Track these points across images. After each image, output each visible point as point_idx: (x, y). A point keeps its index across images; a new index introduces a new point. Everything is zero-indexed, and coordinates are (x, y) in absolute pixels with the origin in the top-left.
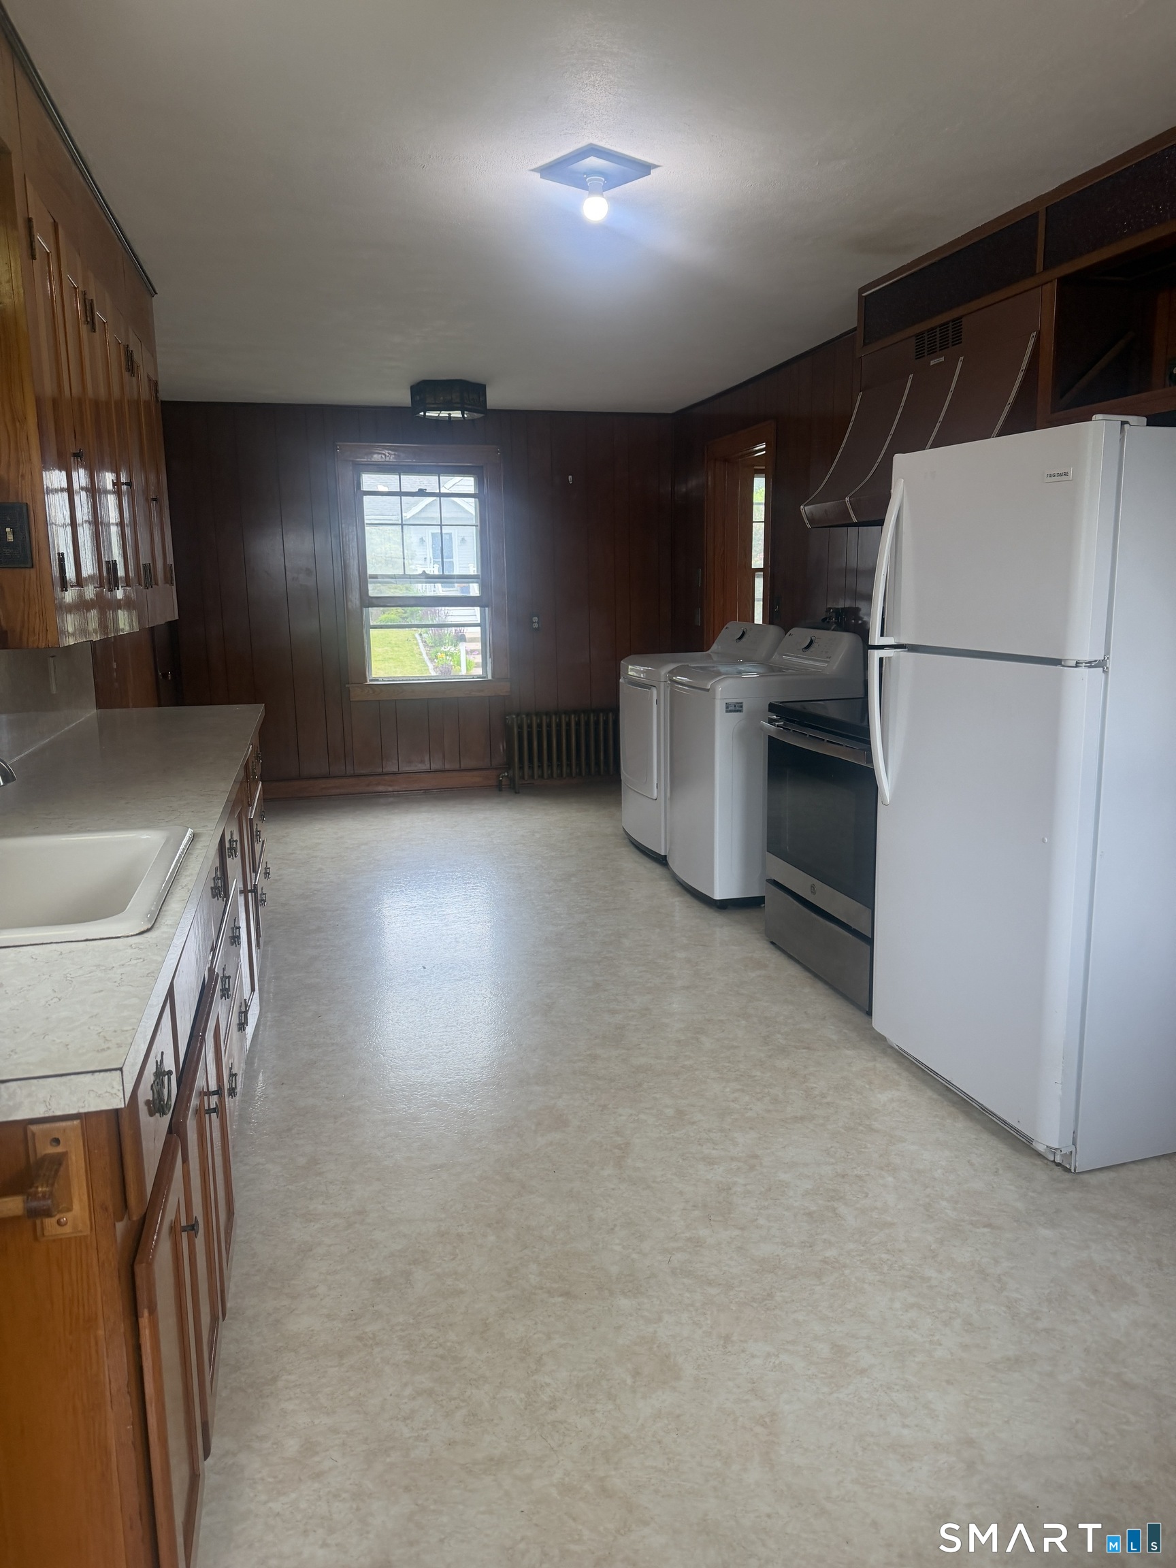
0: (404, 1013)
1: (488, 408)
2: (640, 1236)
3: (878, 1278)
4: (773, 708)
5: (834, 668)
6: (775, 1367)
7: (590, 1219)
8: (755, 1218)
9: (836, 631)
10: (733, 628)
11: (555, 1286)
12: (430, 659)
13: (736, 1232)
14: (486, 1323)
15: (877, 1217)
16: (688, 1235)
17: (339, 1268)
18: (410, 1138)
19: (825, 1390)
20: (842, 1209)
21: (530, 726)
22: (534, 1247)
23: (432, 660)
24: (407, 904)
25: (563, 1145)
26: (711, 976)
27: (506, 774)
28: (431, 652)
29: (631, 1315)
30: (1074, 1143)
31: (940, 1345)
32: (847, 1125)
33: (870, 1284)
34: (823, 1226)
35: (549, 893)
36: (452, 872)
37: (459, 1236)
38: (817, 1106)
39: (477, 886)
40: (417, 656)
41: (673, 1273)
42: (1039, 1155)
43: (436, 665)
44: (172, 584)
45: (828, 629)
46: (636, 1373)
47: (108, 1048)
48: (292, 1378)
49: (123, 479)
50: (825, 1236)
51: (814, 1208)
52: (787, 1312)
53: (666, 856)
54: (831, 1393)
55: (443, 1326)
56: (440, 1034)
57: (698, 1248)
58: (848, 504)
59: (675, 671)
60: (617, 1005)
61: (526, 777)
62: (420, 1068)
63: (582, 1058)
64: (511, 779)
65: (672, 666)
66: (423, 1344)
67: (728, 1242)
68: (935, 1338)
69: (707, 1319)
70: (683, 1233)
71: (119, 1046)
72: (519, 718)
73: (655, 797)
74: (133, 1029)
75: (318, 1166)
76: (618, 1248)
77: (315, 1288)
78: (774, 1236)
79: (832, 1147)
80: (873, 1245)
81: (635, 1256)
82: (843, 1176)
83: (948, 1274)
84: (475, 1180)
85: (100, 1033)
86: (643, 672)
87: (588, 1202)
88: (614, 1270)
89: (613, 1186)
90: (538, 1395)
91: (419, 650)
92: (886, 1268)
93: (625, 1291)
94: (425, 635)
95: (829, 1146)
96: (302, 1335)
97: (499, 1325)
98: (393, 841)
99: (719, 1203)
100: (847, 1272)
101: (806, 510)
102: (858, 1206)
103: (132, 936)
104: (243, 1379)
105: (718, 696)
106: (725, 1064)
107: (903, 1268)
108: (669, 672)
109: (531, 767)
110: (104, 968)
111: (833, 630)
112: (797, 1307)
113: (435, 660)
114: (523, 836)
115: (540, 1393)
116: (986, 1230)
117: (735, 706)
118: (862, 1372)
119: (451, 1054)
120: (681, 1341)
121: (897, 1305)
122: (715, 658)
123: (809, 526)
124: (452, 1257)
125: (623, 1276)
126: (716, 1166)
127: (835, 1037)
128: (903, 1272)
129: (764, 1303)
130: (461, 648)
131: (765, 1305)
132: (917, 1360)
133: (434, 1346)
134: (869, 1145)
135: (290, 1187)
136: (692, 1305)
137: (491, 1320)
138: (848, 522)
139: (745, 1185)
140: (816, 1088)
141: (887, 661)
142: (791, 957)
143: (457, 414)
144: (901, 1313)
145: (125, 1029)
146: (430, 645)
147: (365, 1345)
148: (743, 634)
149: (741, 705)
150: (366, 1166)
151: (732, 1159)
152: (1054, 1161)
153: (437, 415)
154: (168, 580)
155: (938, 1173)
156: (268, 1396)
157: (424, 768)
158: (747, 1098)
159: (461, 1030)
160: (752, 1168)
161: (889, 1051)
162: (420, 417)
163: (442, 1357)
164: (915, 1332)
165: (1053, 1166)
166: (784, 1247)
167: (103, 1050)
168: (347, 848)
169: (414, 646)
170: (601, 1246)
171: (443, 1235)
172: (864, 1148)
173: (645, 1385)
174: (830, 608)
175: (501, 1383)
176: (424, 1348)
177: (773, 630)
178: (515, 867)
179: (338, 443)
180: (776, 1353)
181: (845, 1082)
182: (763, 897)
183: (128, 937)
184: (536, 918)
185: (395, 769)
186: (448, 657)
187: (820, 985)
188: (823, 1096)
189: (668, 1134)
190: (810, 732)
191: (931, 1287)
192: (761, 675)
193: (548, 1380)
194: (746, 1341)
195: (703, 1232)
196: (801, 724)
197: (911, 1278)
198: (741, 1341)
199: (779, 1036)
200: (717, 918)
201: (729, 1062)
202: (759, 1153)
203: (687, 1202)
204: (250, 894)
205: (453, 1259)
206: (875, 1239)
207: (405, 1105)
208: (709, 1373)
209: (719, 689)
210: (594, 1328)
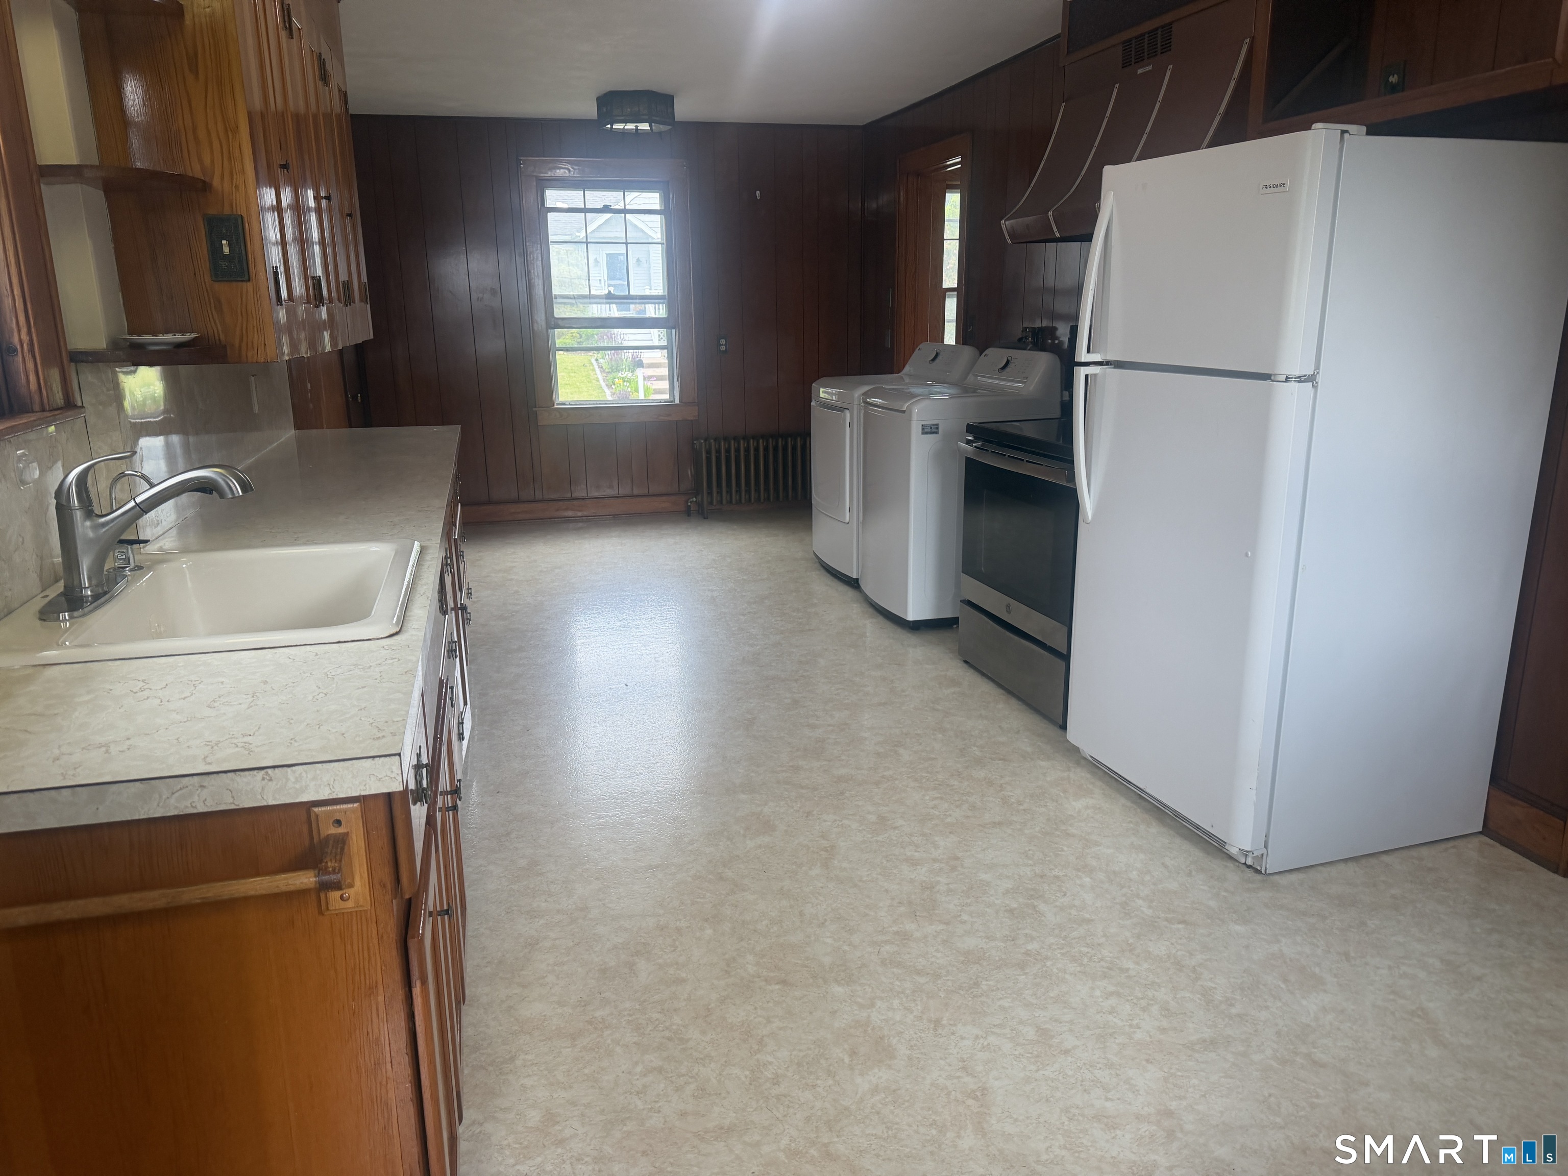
0: (610, 727)
1: (676, 119)
2: (849, 930)
3: (1078, 969)
4: (970, 429)
5: (1031, 388)
6: (984, 1047)
7: (801, 914)
8: (959, 914)
9: (1032, 350)
10: (925, 350)
11: (772, 974)
12: (607, 385)
13: (941, 927)
14: (708, 1009)
15: (1076, 914)
16: (895, 929)
17: (565, 959)
18: (625, 841)
19: (1033, 1068)
20: (1042, 907)
21: (718, 452)
22: (749, 939)
23: (609, 386)
24: (604, 625)
25: (772, 847)
26: (907, 693)
27: (695, 499)
28: (607, 378)
29: (845, 1001)
30: (1266, 847)
31: (1139, 1028)
32: (1044, 830)
33: (1071, 974)
34: (1025, 922)
35: (744, 615)
36: (647, 595)
37: (678, 930)
38: (1014, 813)
39: (673, 608)
40: (594, 381)
41: (883, 963)
42: (1231, 858)
43: (614, 391)
44: (367, 301)
45: (1025, 349)
46: (853, 1053)
47: (384, 736)
48: (529, 1057)
49: (323, 194)
50: (1027, 931)
51: (1015, 905)
52: (993, 999)
53: (857, 580)
54: (1037, 1071)
55: (668, 1011)
56: (646, 747)
57: (905, 941)
58: (1051, 218)
59: (869, 393)
60: (817, 720)
61: (715, 502)
62: (630, 778)
63: (784, 769)
64: (700, 505)
65: (866, 388)
66: (650, 1028)
67: (934, 936)
68: (1134, 1022)
69: (917, 1005)
70: (891, 927)
71: (393, 734)
72: (707, 442)
73: (847, 521)
74: (404, 720)
75: (539, 867)
76: (829, 941)
77: (544, 977)
78: (977, 931)
79: (1029, 850)
80: (1072, 939)
81: (846, 948)
82: (1042, 877)
83: (1146, 966)
84: (689, 879)
85: (372, 724)
86: (835, 394)
87: (799, 899)
88: (827, 960)
89: (821, 885)
90: (762, 1072)
91: (596, 376)
92: (1085, 960)
93: (839, 979)
94: (601, 361)
95: (1027, 849)
96: (536, 1020)
97: (721, 1010)
98: (586, 564)
99: (923, 900)
100: (1049, 963)
101: (1006, 224)
102: (1058, 904)
103: (382, 638)
104: (483, 1059)
105: (915, 417)
106: (924, 774)
107: (1102, 960)
108: (863, 394)
109: (720, 492)
110: (362, 667)
111: (1029, 350)
112: (1003, 995)
113: (613, 386)
114: (714, 560)
115: (763, 1070)
116: (1180, 926)
117: (931, 428)
118: (1067, 1052)
119: (658, 765)
120: (894, 1024)
121: (1098, 993)
122: (907, 380)
123: (1009, 241)
124: (673, 949)
125: (835, 966)
126: (919, 867)
127: (1029, 749)
128: (1103, 963)
129: (971, 991)
130: (638, 374)
131: (972, 993)
132: (1117, 1041)
133: (661, 1029)
134: (1065, 848)
135: (513, 886)
136: (903, 993)
137: (713, 1005)
138: (1049, 237)
139: (948, 884)
140: (1013, 796)
141: (1093, 378)
142: (983, 674)
143: (645, 127)
144: (1101, 1000)
145: (395, 720)
146: (607, 370)
147: (596, 1028)
148: (937, 355)
149: (937, 426)
150: (585, 867)
151: (935, 860)
152: (1245, 864)
153: (622, 127)
154: (363, 300)
155: (1134, 874)
156: (507, 1073)
157: (613, 493)
158: (946, 805)
159: (667, 743)
160: (954, 869)
161: (1083, 762)
162: (607, 130)
163: (670, 1039)
164: (1115, 1017)
165: (1244, 867)
166: (987, 941)
167: (378, 738)
168: (541, 571)
169: (590, 372)
170: (813, 938)
171: (662, 929)
172: (1060, 851)
173: (862, 1064)
174: (1026, 328)
175: (726, 1062)
176: (651, 1031)
177: (968, 352)
178: (709, 590)
179: (522, 158)
180: (984, 1036)
181: (1040, 791)
182: (958, 618)
183: (378, 639)
184: (732, 639)
185: (584, 494)
186: (625, 383)
187: (1014, 702)
188: (1020, 803)
189: (872, 838)
190: (1009, 453)
191: (1129, 977)
192: (952, 397)
193: (770, 1059)
194: (955, 1025)
195: (910, 926)
196: (1000, 444)
197: (1110, 969)
198: (951, 1025)
199: (975, 748)
200: (911, 639)
201: (928, 772)
202: (960, 855)
203: (893, 899)
204: (460, 611)
205: (674, 951)
206: (1075, 934)
207: (618, 811)
208: (922, 1053)
209: (915, 411)
210: (811, 1013)
